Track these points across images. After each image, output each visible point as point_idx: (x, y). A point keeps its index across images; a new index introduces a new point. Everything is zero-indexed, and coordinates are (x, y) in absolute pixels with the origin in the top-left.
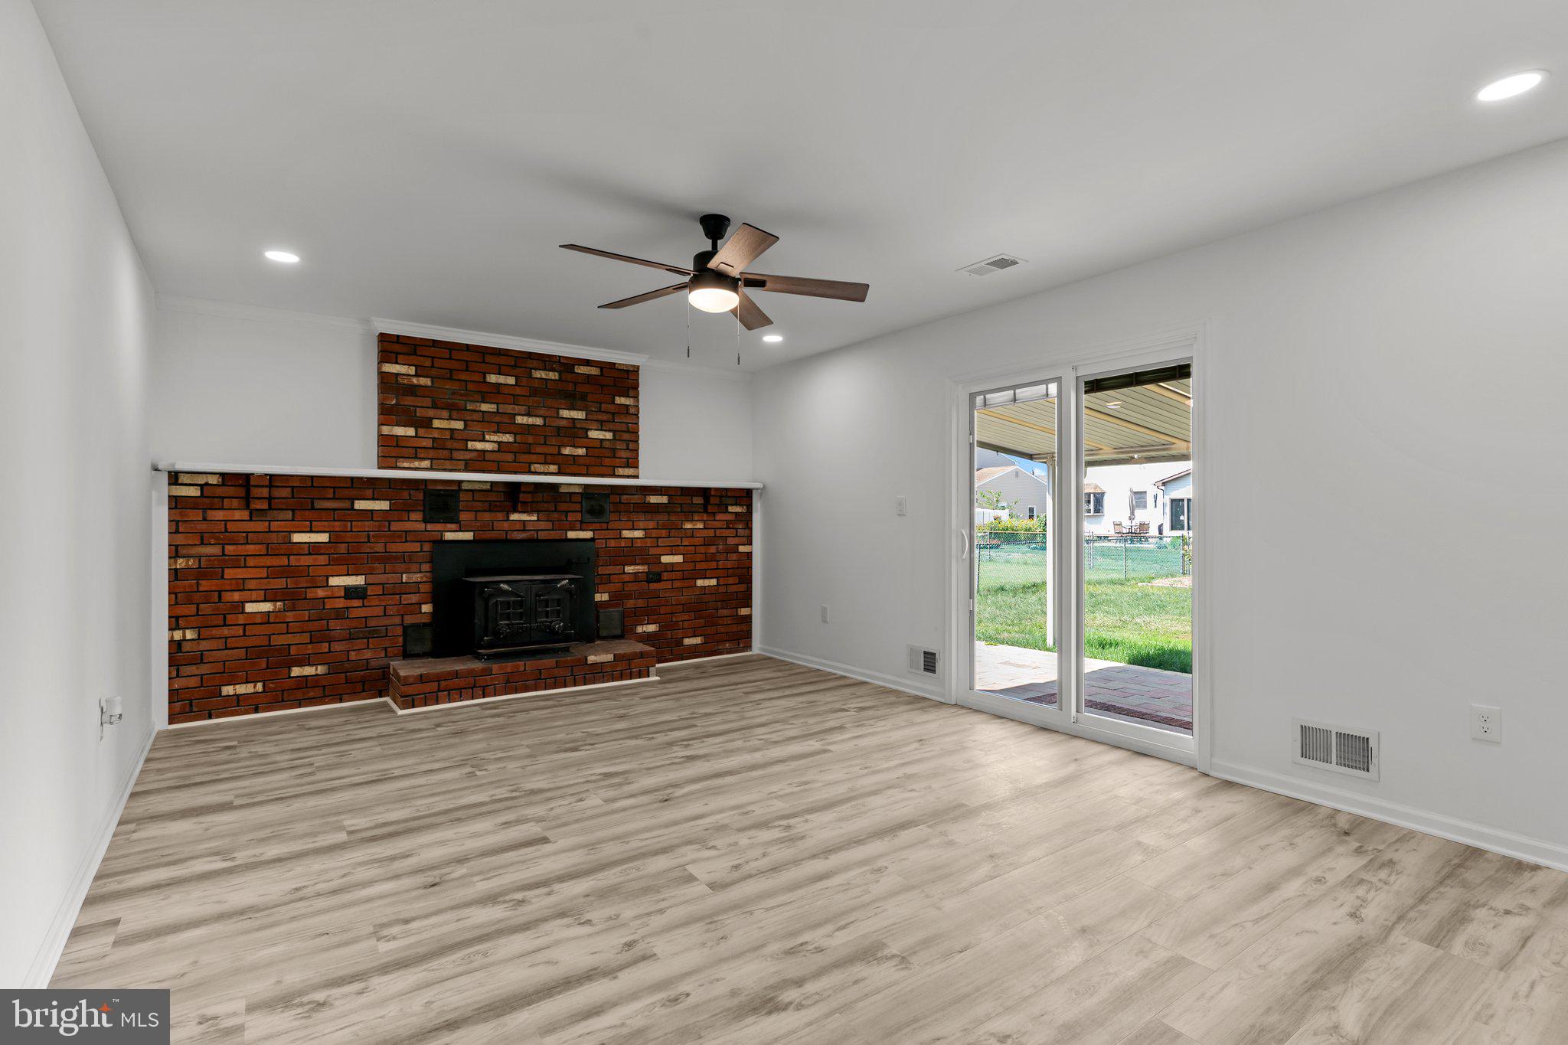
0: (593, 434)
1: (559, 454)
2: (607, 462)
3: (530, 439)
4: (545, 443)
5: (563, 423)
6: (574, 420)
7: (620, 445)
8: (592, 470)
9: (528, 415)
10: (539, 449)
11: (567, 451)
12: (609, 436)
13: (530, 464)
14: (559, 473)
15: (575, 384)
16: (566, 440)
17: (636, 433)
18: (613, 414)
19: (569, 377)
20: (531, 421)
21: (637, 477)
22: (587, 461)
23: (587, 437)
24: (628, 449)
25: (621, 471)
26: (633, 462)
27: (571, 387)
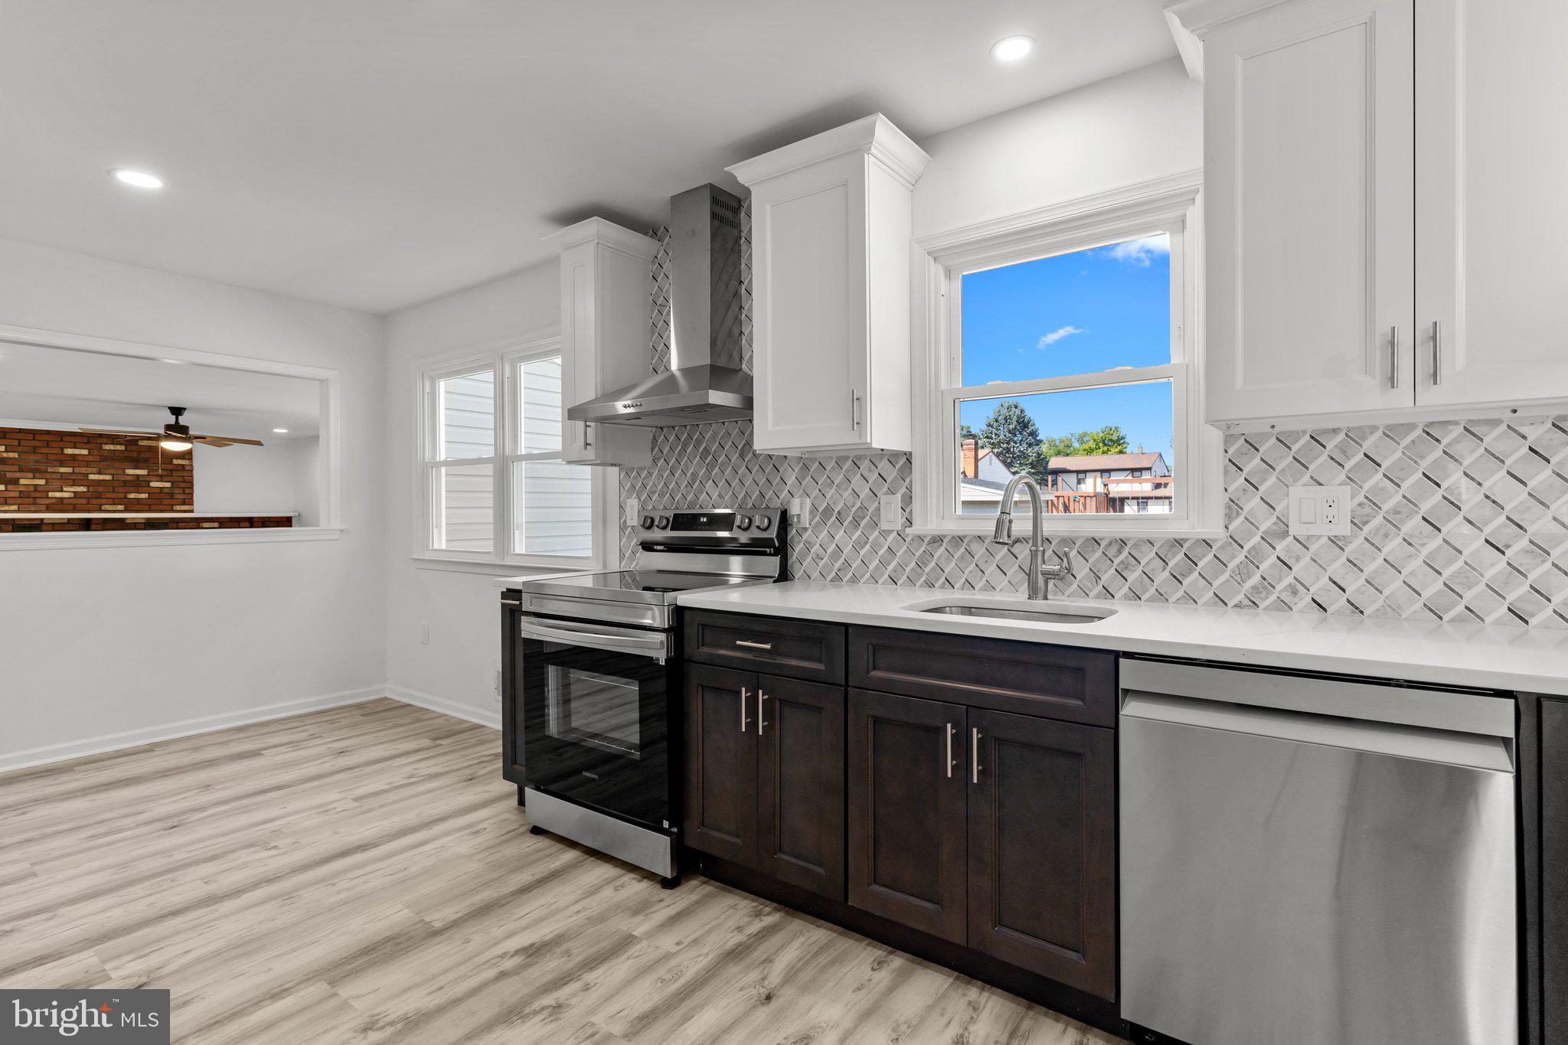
0: (153, 484)
1: (126, 498)
2: (166, 502)
3: (101, 489)
4: (113, 492)
5: (130, 478)
6: (138, 476)
7: (176, 491)
8: (153, 507)
9: (99, 473)
10: (108, 495)
11: (132, 496)
12: (168, 485)
13: (101, 505)
14: (126, 510)
15: (139, 452)
16: (131, 488)
17: (192, 483)
18: (171, 471)
19: (134, 448)
20: (101, 477)
21: (192, 511)
22: (149, 501)
23: (149, 486)
24: (184, 493)
25: (178, 508)
26: (189, 500)
27: (135, 454)
